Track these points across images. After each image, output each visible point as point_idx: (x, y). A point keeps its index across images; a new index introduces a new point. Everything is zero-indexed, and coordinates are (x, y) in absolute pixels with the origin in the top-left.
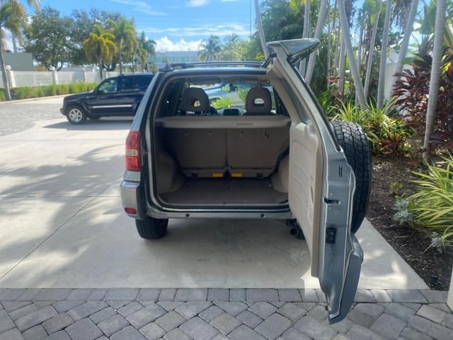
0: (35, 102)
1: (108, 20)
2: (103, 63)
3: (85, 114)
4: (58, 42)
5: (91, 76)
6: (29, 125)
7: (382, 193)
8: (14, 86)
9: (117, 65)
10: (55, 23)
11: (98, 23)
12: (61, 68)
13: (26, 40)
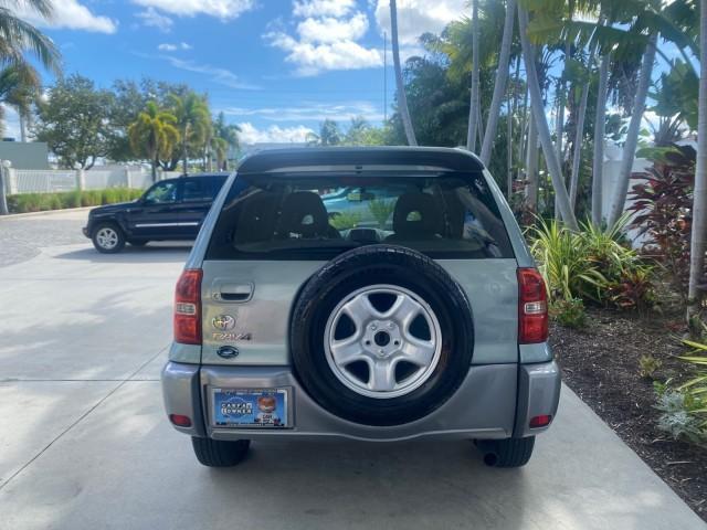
0: (45, 217)
1: (169, 94)
2: (157, 159)
3: (123, 236)
4: (89, 125)
5: (137, 178)
6: (30, 254)
7: (625, 374)
8: (14, 191)
9: (180, 162)
10: (86, 99)
11: (152, 99)
12: (92, 165)
13: (40, 123)
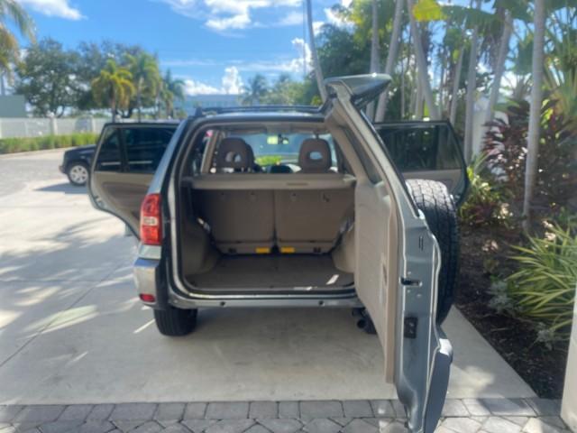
0: (26, 157)
1: (125, 54)
2: (116, 107)
4: (58, 81)
7: (473, 272)
9: (135, 111)
10: (56, 58)
11: (111, 58)
12: (62, 113)
13: (18, 79)
